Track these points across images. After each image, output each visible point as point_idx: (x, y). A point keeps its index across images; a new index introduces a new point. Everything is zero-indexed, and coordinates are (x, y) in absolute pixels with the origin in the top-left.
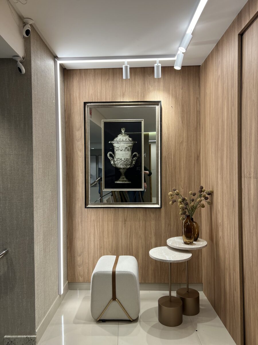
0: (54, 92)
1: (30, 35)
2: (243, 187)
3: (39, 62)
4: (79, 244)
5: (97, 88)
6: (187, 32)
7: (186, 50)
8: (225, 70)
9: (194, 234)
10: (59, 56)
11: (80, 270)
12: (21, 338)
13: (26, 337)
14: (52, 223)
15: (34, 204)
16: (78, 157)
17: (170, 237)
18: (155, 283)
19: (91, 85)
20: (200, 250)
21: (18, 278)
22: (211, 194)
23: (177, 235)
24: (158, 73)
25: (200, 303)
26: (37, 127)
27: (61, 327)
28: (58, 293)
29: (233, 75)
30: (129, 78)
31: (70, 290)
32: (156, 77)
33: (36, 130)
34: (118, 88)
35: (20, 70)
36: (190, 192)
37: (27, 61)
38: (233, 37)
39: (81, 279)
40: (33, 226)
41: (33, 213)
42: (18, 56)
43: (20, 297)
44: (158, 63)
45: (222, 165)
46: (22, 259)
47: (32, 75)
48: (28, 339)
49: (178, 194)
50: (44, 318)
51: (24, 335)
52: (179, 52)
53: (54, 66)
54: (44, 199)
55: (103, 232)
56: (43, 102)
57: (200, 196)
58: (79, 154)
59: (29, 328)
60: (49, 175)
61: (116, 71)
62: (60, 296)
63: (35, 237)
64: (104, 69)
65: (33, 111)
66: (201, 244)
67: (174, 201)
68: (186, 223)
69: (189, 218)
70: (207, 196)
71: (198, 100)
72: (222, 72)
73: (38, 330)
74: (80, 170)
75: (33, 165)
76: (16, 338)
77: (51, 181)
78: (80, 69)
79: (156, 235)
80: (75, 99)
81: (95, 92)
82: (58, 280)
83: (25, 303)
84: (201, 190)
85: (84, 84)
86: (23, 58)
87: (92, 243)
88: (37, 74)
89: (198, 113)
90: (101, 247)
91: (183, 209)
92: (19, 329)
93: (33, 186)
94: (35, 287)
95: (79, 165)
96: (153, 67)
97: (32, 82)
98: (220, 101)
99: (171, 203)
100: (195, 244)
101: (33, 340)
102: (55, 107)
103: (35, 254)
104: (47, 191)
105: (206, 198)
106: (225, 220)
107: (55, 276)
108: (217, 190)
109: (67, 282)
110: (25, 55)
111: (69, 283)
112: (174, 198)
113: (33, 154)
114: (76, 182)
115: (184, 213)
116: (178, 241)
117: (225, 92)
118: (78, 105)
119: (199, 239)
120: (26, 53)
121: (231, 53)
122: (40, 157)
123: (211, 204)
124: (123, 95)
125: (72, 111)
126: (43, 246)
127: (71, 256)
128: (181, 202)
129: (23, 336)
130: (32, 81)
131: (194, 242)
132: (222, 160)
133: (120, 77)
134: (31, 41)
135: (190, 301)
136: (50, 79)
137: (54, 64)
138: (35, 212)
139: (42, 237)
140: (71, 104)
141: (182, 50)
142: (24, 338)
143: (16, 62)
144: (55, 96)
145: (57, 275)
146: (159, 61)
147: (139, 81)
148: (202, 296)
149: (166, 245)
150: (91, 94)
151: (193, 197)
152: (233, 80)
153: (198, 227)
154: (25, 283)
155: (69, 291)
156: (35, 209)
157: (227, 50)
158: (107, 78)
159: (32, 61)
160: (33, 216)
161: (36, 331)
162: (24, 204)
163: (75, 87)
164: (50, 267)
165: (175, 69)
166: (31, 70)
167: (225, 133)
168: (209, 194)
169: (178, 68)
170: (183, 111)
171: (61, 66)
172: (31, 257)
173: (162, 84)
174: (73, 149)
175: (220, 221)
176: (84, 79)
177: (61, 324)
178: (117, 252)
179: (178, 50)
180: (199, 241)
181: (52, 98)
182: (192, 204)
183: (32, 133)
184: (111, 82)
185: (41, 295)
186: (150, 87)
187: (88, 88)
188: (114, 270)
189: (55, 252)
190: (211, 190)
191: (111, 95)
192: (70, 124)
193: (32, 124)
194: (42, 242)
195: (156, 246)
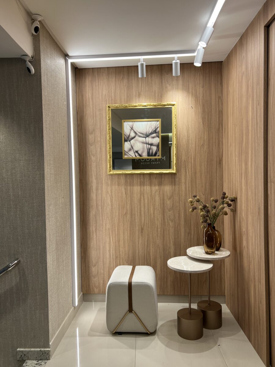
0: (66, 93)
1: (39, 33)
2: (269, 192)
3: (49, 62)
4: (93, 254)
5: (111, 88)
6: (208, 25)
7: (207, 45)
8: (249, 66)
9: (216, 243)
10: (70, 54)
11: (95, 281)
12: (35, 351)
13: (39, 350)
14: (65, 232)
15: (46, 212)
16: (91, 162)
17: (191, 247)
18: (174, 295)
19: (104, 85)
20: (222, 260)
21: (30, 289)
22: (234, 200)
23: (198, 245)
24: (176, 71)
25: (223, 316)
26: (48, 130)
27: (76, 340)
28: (72, 305)
29: (259, 71)
30: (145, 76)
31: (84, 301)
32: (174, 74)
33: (47, 134)
34: (133, 87)
35: (29, 70)
36: (212, 199)
37: (36, 60)
38: (258, 29)
39: (96, 290)
40: (46, 235)
41: (45, 222)
42: (27, 55)
43: (33, 308)
44: (176, 59)
45: (246, 169)
46: (34, 270)
47: (42, 76)
48: (41, 352)
49: (198, 201)
50: (59, 331)
51: (37, 348)
52: (199, 47)
53: (64, 65)
54: (57, 207)
55: (119, 241)
56: (53, 104)
57: (223, 203)
58: (92, 159)
59: (42, 341)
60: (61, 182)
61: (131, 70)
62: (75, 307)
63: (48, 246)
64: (119, 67)
65: (44, 113)
66: (223, 254)
67: (194, 209)
68: (207, 231)
69: (211, 226)
70: (230, 202)
71: (220, 100)
72: (247, 68)
73: (53, 342)
74: (94, 176)
75: (44, 170)
76: (30, 351)
77: (63, 188)
78: (92, 68)
79: (175, 244)
80: (88, 100)
81: (109, 92)
82: (72, 291)
83: (38, 315)
84: (224, 196)
85: (97, 83)
86: (33, 57)
87: (108, 252)
88: (47, 75)
89: (221, 113)
90: (117, 257)
91: (204, 217)
92: (32, 342)
93: (44, 193)
94: (49, 299)
95: (93, 171)
96: (172, 64)
97: (42, 83)
98: (244, 100)
99: (191, 210)
100: (217, 254)
101: (47, 353)
102: (66, 109)
103: (48, 265)
104: (60, 198)
105: (229, 205)
106: (250, 227)
107: (69, 287)
108: (241, 196)
109: (82, 293)
110: (34, 54)
111: (83, 294)
112: (195, 205)
113: (44, 159)
114: (90, 189)
115: (205, 221)
116: (199, 251)
117: (250, 90)
118: (91, 106)
119: (221, 248)
120: (35, 52)
121: (256, 46)
122: (52, 162)
123: (234, 211)
124: (139, 95)
125: (85, 113)
126: (56, 256)
127: (86, 267)
128: (201, 209)
129: (36, 350)
130: (42, 81)
131: (216, 252)
132: (246, 164)
133: (135, 76)
134: (40, 39)
135: (211, 314)
136: (61, 80)
137: (65, 63)
138: (47, 221)
139: (54, 246)
140: (83, 106)
141: (202, 45)
142: (37, 351)
143: (25, 61)
144: (66, 98)
145: (71, 286)
146: (178, 57)
147: (155, 80)
148: (225, 309)
149: (185, 254)
150: (105, 95)
151: (214, 204)
152: (259, 76)
153: (220, 236)
154: (38, 294)
155: (84, 303)
156: (47, 217)
157: (252, 44)
158: (121, 78)
159: (41, 60)
160: (46, 225)
161: (50, 344)
162: (36, 211)
163: (88, 88)
164: (63, 277)
165: (195, 67)
166: (41, 70)
167: (250, 134)
168: (232, 201)
169: (198, 64)
170: (204, 111)
171: (73, 65)
172: (44, 267)
173: (180, 82)
174: (86, 153)
175: (244, 229)
176: (97, 78)
177: (76, 336)
178: (134, 262)
179: (198, 45)
180: (221, 251)
181: (64, 100)
182: (214, 211)
183: (43, 137)
184: (125, 81)
185: (55, 306)
186: (168, 85)
187: (101, 88)
188: (130, 281)
189: (69, 263)
190: (234, 196)
191: (126, 95)
192: (83, 127)
193: (43, 128)
194: (55, 251)
195: (175, 256)
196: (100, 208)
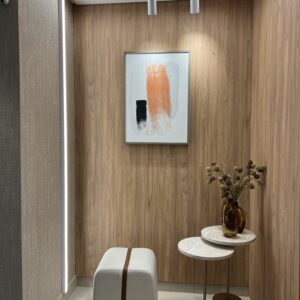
5: (115, 29)
9: (239, 224)
11: (90, 261)
18: (186, 283)
20: (246, 246)
22: (263, 170)
23: (217, 224)
24: (195, 7)
28: (60, 292)
30: (156, 13)
32: (192, 12)
36: (235, 167)
39: (92, 274)
49: (217, 170)
54: (39, 173)
55: (121, 215)
56: (37, 44)
57: (249, 173)
62: (64, 295)
63: (23, 222)
66: (247, 237)
67: (212, 179)
68: (227, 209)
69: (233, 203)
70: (257, 173)
71: (250, 45)
79: (189, 221)
81: (113, 34)
84: (250, 165)
87: (107, 228)
89: (250, 62)
90: (118, 235)
91: (224, 190)
100: (239, 238)
105: (257, 177)
109: (75, 276)
111: (78, 277)
119: (245, 230)
122: (32, 117)
126: (37, 234)
128: (221, 181)
131: (238, 235)
138: (23, 190)
139: (34, 222)
147: (170, 20)
151: (239, 174)
153: (244, 214)
155: (78, 288)
156: (23, 185)
164: (47, 259)
167: (286, 86)
168: (260, 171)
170: (229, 59)
173: (201, 22)
174: (84, 108)
175: (274, 209)
180: (245, 233)
181: (54, 41)
182: (237, 184)
184: (133, 21)
190: (263, 165)
194: (35, 228)
195: (189, 236)
196: (99, 174)
